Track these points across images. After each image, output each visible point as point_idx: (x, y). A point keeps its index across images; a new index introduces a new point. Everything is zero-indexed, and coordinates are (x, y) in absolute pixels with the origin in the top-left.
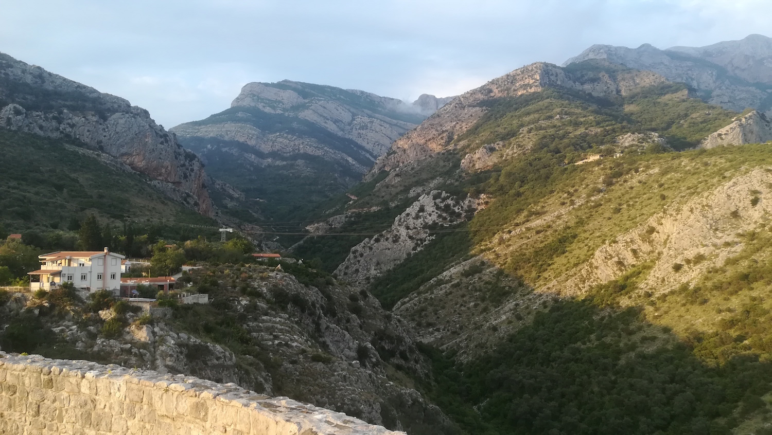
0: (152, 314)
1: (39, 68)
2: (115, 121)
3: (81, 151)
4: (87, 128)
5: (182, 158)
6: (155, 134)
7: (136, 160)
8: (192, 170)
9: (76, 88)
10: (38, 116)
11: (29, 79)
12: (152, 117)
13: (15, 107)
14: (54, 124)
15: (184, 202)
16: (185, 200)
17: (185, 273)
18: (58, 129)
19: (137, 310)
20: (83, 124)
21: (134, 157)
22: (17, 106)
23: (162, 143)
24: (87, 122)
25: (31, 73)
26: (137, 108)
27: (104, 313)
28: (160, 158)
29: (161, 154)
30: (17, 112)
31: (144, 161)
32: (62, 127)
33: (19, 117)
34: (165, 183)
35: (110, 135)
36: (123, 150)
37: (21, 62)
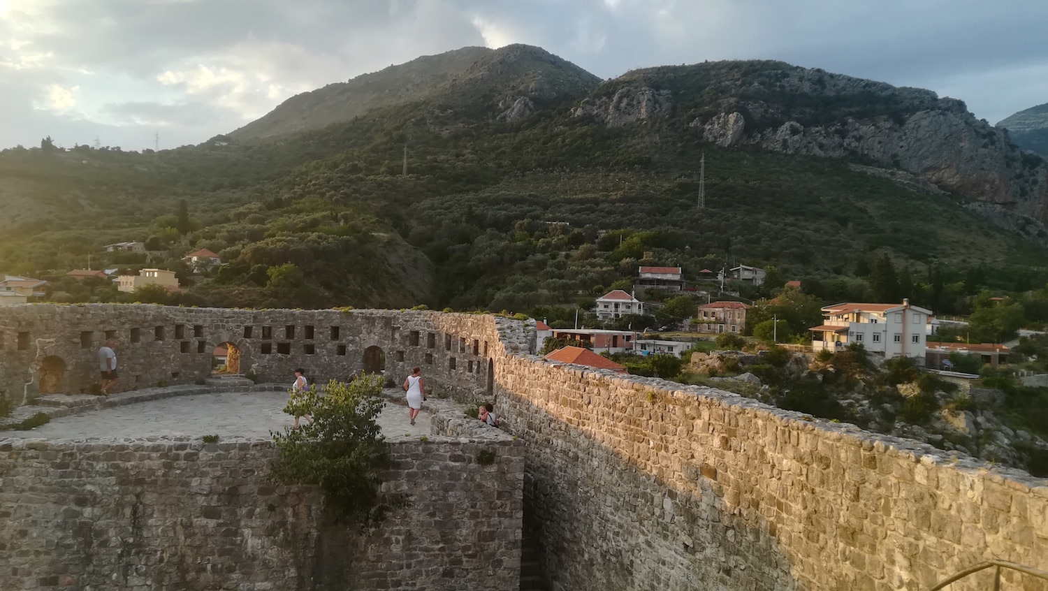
0: (973, 396)
1: (819, 70)
2: (916, 124)
3: (870, 170)
4: (877, 139)
5: (1017, 164)
6: (974, 134)
7: (946, 175)
8: (1035, 182)
9: (864, 87)
10: (817, 132)
11: (806, 87)
12: (969, 110)
13: (791, 126)
14: (836, 139)
15: (1021, 232)
16: (1023, 229)
17: (1024, 339)
18: (841, 145)
19: (951, 388)
20: (873, 135)
21: (943, 171)
22: (794, 123)
23: (985, 146)
24: (877, 131)
25: (809, 80)
26: (947, 100)
27: (904, 387)
28: (982, 169)
29: (983, 162)
30: (794, 131)
31: (957, 176)
32: (846, 141)
33: (796, 137)
34: (991, 206)
35: (909, 144)
36: (928, 163)
37: (797, 67)
